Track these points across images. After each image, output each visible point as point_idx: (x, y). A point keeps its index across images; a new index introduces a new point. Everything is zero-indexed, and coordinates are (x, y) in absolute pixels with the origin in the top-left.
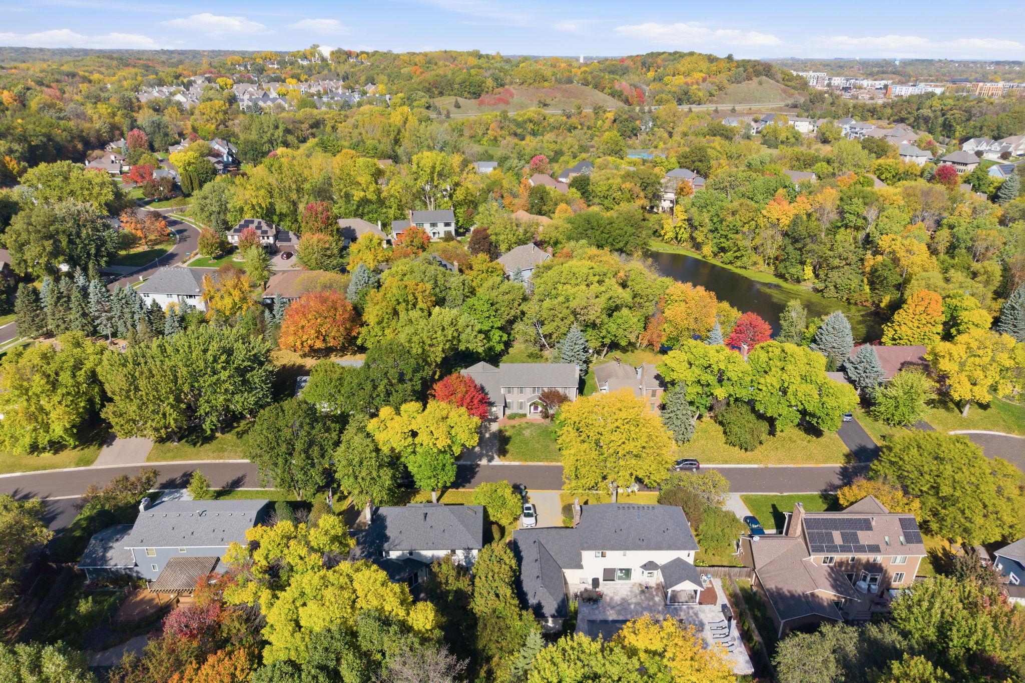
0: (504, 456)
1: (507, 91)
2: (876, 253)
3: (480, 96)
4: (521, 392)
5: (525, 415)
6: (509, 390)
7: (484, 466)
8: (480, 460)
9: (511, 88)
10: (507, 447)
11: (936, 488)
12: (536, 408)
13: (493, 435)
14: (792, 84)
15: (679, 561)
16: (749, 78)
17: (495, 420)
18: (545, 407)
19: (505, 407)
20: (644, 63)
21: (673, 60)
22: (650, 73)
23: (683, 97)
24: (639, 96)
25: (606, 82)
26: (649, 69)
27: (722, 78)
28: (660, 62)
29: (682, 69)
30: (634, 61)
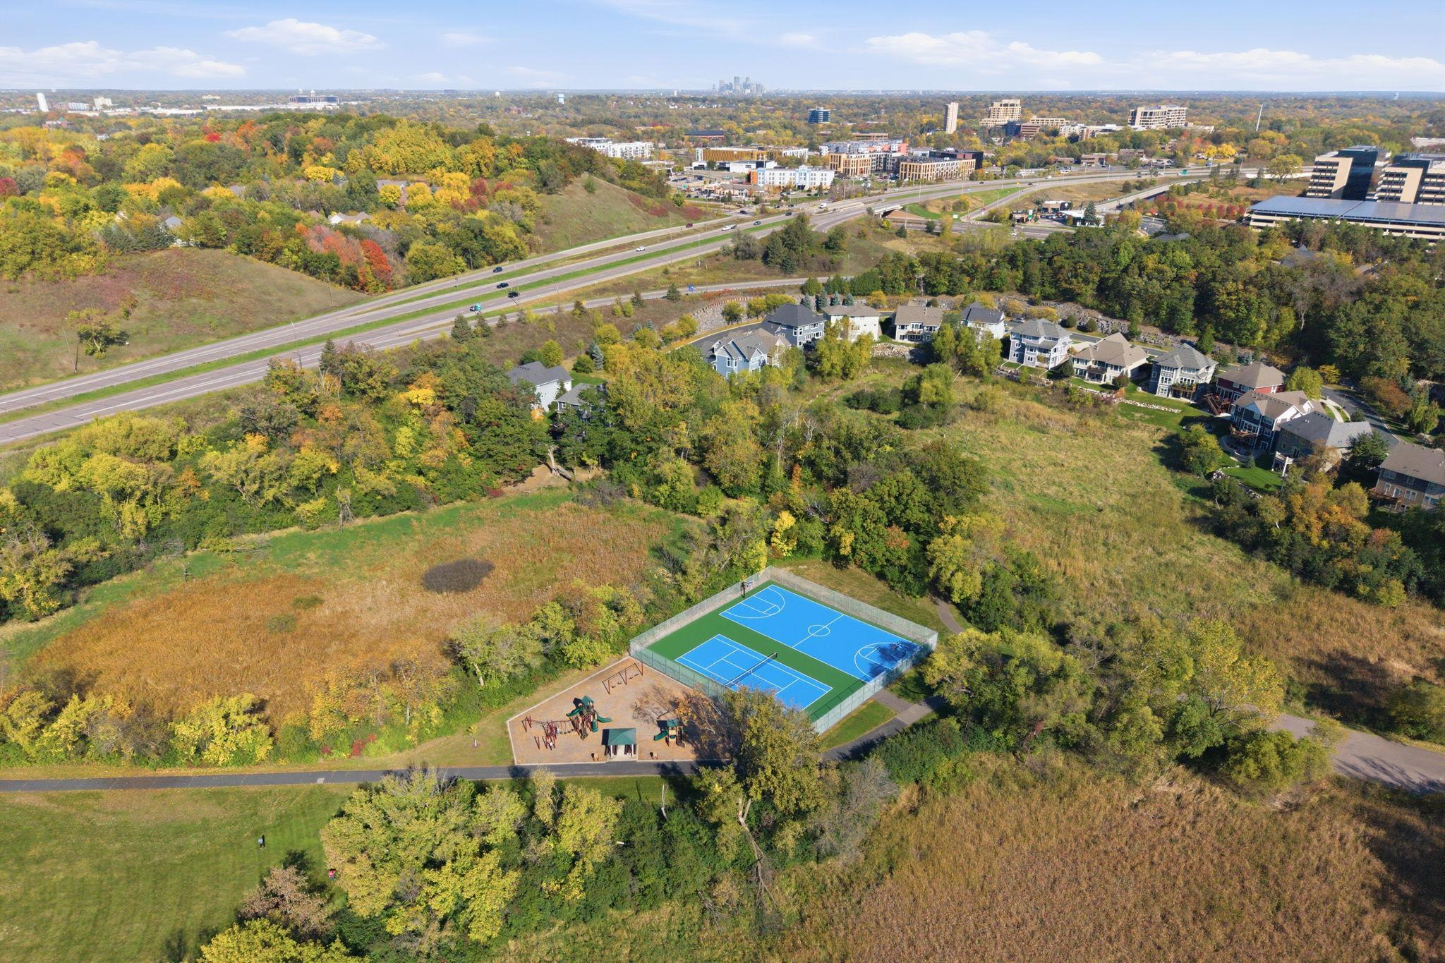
20: (276, 142)
21: (353, 137)
22: (310, 170)
23: (475, 245)
24: (376, 257)
25: (277, 233)
26: (297, 155)
27: (519, 183)
28: (316, 141)
29: (390, 158)
30: (244, 137)
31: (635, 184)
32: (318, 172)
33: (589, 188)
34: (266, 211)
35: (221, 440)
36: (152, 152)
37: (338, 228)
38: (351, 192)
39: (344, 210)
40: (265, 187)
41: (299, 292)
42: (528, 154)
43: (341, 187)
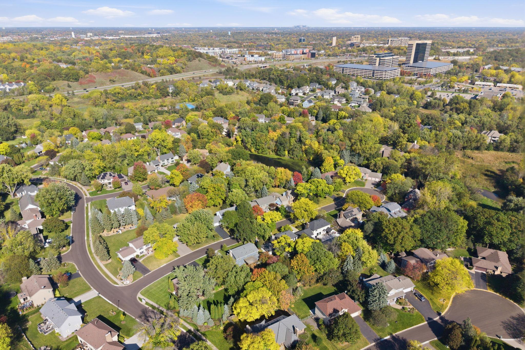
2: (305, 145)
9: (93, 74)
11: (359, 201)
15: (328, 228)
16: (194, 59)
20: (139, 51)
21: (154, 50)
22: (145, 57)
23: (172, 70)
24: (154, 72)
25: (137, 67)
26: (143, 53)
27: (184, 60)
28: (147, 50)
29: (161, 54)
30: (132, 49)
31: (211, 60)
32: (147, 57)
33: (199, 61)
34: (136, 63)
35: (129, 90)
36: (114, 52)
37: (149, 67)
38: (152, 61)
39: (150, 64)
40: (136, 60)
41: (140, 77)
42: (188, 54)
43: (150, 60)
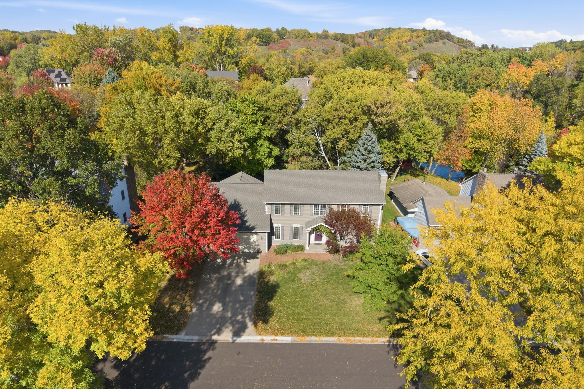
0: (266, 322)
1: (287, 42)
3: (269, 44)
4: (297, 212)
5: (301, 248)
6: (278, 207)
7: (226, 345)
8: (219, 332)
9: (289, 40)
10: (271, 303)
12: (318, 237)
13: (249, 281)
14: (464, 44)
16: (437, 40)
17: (254, 255)
18: (333, 236)
19: (272, 233)
33: (444, 43)
